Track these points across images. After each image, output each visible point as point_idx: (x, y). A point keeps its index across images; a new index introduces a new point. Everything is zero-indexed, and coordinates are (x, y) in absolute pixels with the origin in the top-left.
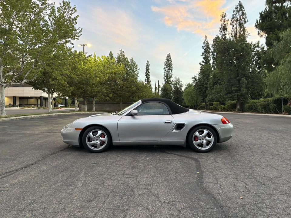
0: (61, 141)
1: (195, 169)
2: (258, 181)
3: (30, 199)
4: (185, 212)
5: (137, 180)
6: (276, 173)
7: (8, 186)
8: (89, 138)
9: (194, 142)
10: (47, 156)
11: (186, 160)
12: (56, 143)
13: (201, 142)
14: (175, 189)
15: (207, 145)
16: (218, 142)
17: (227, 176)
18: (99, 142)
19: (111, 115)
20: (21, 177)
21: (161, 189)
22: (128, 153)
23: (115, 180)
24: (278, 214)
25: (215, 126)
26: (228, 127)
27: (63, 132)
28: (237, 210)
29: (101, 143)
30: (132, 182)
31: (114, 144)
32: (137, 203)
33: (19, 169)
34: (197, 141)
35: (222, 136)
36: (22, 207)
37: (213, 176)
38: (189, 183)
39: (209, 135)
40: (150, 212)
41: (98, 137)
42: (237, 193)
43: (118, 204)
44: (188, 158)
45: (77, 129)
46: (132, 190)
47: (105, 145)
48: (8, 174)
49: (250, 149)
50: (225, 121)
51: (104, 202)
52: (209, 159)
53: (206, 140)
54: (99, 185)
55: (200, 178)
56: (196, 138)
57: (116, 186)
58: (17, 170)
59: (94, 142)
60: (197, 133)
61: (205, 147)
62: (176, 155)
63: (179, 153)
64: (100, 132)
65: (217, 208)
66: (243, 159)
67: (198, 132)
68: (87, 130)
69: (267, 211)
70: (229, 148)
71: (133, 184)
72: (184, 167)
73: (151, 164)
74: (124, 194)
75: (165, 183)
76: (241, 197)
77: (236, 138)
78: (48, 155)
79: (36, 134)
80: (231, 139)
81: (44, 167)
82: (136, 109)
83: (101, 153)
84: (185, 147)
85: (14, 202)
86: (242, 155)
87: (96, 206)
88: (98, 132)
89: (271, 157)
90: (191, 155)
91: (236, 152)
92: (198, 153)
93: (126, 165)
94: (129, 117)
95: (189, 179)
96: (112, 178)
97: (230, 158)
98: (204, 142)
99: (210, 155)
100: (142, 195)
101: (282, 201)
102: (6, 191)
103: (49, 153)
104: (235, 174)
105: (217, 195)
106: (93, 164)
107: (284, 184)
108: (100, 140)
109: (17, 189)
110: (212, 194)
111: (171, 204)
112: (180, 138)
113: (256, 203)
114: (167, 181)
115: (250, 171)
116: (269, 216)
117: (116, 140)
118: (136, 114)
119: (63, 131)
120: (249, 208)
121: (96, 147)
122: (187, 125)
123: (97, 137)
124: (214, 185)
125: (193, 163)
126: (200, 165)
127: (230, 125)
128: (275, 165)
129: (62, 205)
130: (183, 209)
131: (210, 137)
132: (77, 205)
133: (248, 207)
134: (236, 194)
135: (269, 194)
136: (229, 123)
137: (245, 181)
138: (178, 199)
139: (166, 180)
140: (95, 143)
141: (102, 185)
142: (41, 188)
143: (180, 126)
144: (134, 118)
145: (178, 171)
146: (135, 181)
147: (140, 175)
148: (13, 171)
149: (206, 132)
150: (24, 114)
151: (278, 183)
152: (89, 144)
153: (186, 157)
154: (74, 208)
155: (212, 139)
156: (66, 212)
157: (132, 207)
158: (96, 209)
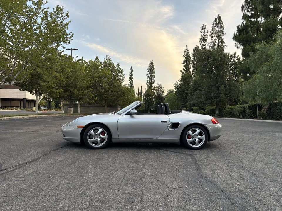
0: (61, 139)
1: (192, 163)
2: (249, 172)
3: (49, 187)
4: (193, 196)
5: (143, 171)
6: (263, 166)
7: (23, 176)
8: (90, 135)
9: (188, 140)
10: (50, 152)
11: (182, 156)
12: (54, 141)
13: (193, 140)
14: (179, 178)
15: (199, 143)
16: (209, 140)
17: (222, 168)
18: (99, 139)
19: (111, 114)
20: (32, 169)
21: (167, 178)
22: (127, 150)
23: (122, 171)
24: (271, 195)
25: (206, 125)
26: (217, 127)
27: (64, 130)
28: (237, 193)
29: (101, 140)
30: (138, 173)
31: (113, 141)
32: (149, 189)
33: (28, 162)
34: (191, 139)
35: (212, 135)
36: (45, 193)
37: (210, 168)
38: (190, 174)
39: (200, 134)
40: (163, 196)
41: (99, 134)
42: (233, 181)
43: (131, 190)
44: (183, 154)
45: (78, 127)
46: (141, 179)
47: (105, 142)
48: (18, 167)
49: (236, 147)
50: (214, 121)
51: (119, 188)
52: (202, 155)
53: (198, 138)
54: (109, 176)
55: (199, 169)
56: (189, 137)
57: (125, 176)
58: (26, 163)
59: (95, 139)
60: (190, 132)
61: (197, 145)
62: (171, 151)
63: (174, 150)
64: (100, 130)
65: (220, 192)
66: (232, 155)
67: (191, 131)
68: (88, 128)
69: (262, 193)
70: (218, 146)
71: (140, 175)
72: (181, 161)
73: (151, 159)
74: (135, 182)
75: (168, 173)
76: (238, 184)
77: (224, 138)
78: (51, 151)
79: (31, 133)
80: (218, 139)
81: (52, 161)
82: (135, 108)
83: (101, 150)
84: (179, 144)
85: (35, 189)
86: (230, 152)
87: (113, 192)
88: (98, 130)
89: (256, 153)
90: (185, 152)
91: (224, 149)
92: (191, 150)
93: (128, 160)
94: (128, 116)
95: (189, 171)
96: (119, 170)
97: (221, 154)
98: (197, 140)
99: (202, 151)
100: (151, 183)
101: (273, 186)
102: (23, 180)
103: (51, 150)
104: (228, 166)
105: (217, 183)
106: (97, 158)
107: (272, 174)
108: (100, 138)
109: (33, 179)
110: (212, 182)
111: (179, 189)
112: (175, 136)
113: (252, 188)
114: (171, 172)
115: (241, 164)
116: (265, 197)
117: (116, 138)
118: (135, 114)
120: (246, 192)
121: (96, 144)
122: (182, 124)
123: (98, 134)
124: (213, 175)
125: (189, 158)
126: (195, 160)
127: (219, 125)
128: (261, 160)
129: (81, 191)
130: (191, 193)
131: (202, 136)
132: (94, 191)
133: (245, 191)
134: (233, 182)
135: (261, 181)
136: (218, 123)
137: (238, 172)
138: (184, 186)
139: (169, 172)
140: (95, 140)
141: (112, 176)
142: (56, 178)
143: (175, 125)
144: (133, 117)
145: (177, 164)
146: (141, 172)
147: (144, 167)
148: (22, 164)
149: (198, 131)
150: (12, 115)
151: (266, 173)
152: (90, 141)
153: (181, 153)
154: (93, 193)
155: (203, 138)
156: (87, 196)
157: (145, 192)
158: (114, 194)
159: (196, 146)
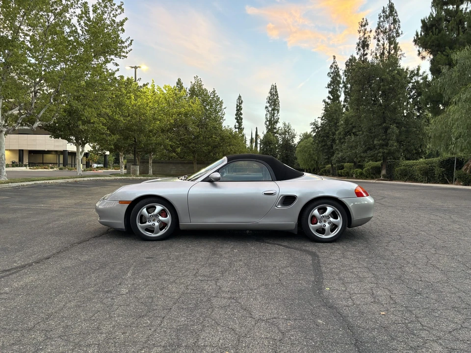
0: (95, 222)
1: (312, 268)
2: (411, 288)
3: (43, 313)
4: (293, 336)
5: (218, 284)
6: (440, 276)
7: (8, 291)
8: (142, 216)
9: (311, 226)
10: (72, 245)
11: (297, 254)
12: (87, 224)
13: (321, 226)
14: (277, 299)
15: (332, 231)
16: (350, 226)
17: (361, 280)
18: (157, 224)
19: (177, 180)
20: (29, 278)
21: (255, 299)
22: (204, 242)
23: (182, 283)
24: (440, 339)
25: (344, 200)
26: (366, 202)
27: (100, 207)
28: (375, 333)
29: (160, 225)
30: (209, 287)
31: (181, 227)
32: (217, 321)
33: (27, 265)
34: (316, 223)
35: (355, 217)
36: (31, 324)
37: (340, 279)
38: (300, 291)
39: (334, 215)
40: (236, 334)
41: (156, 216)
42: (376, 306)
43: (185, 321)
44: (301, 250)
45: (121, 202)
46: (209, 300)
47: (167, 228)
48: (8, 273)
49: (399, 237)
50: (360, 193)
51: (164, 318)
52: (333, 253)
53: (329, 223)
54: (155, 292)
55: (319, 283)
56: (314, 220)
57: (183, 293)
58: (23, 267)
59: (150, 223)
60: (316, 212)
61: (328, 234)
62: (281, 245)
63: (286, 244)
64: (159, 208)
65: (344, 328)
66: (388, 253)
67: (317, 210)
68: (138, 205)
69: (424, 334)
70: (367, 237)
71: (211, 291)
72: (293, 264)
73: (241, 260)
74: (196, 305)
75: (262, 288)
76: (382, 313)
77: (378, 220)
78: (74, 244)
79: (55, 211)
80: (370, 222)
81: (68, 263)
82: (218, 171)
83: (161, 242)
84: (296, 233)
85: (17, 317)
86: (386, 248)
87: (151, 325)
88: (155, 207)
89: (433, 251)
90: (306, 246)
91: (377, 242)
92: (317, 244)
93: (201, 261)
94: (208, 184)
95: (301, 284)
96: (178, 281)
97: (368, 252)
98: (327, 225)
99: (336, 246)
100: (224, 307)
101: (447, 319)
102: (5, 299)
103: (76, 240)
104: (375, 276)
105: (345, 309)
106: (147, 258)
107: (453, 293)
108: (159, 221)
109: (22, 297)
110: (336, 308)
111: (271, 322)
112: (288, 219)
113: (407, 321)
114: (266, 286)
115: (399, 272)
116: (426, 343)
117: (185, 221)
118: (218, 180)
119: (100, 205)
120: (394, 330)
121: (152, 231)
122: (300, 198)
123: (154, 215)
124: (341, 293)
125: (309, 258)
126: (319, 262)
127: (369, 200)
128: (439, 264)
129: (96, 322)
130: (289, 331)
131: (337, 218)
132: (118, 323)
133: (393, 327)
134: (374, 308)
135: (428, 308)
136: (368, 195)
137: (389, 288)
138: (282, 315)
139: (263, 285)
140: (150, 225)
141: (160, 292)
142: (62, 296)
143: (288, 200)
144: (215, 186)
145: (284, 271)
146: (214, 287)
147: (222, 277)
148: (17, 268)
149: (329, 209)
150: (36, 179)
151: (442, 292)
152: (142, 227)
153: (297, 249)
154: (114, 326)
155: (339, 222)
156: (102, 333)
157: (208, 326)
158: (150, 329)
159: (326, 235)
